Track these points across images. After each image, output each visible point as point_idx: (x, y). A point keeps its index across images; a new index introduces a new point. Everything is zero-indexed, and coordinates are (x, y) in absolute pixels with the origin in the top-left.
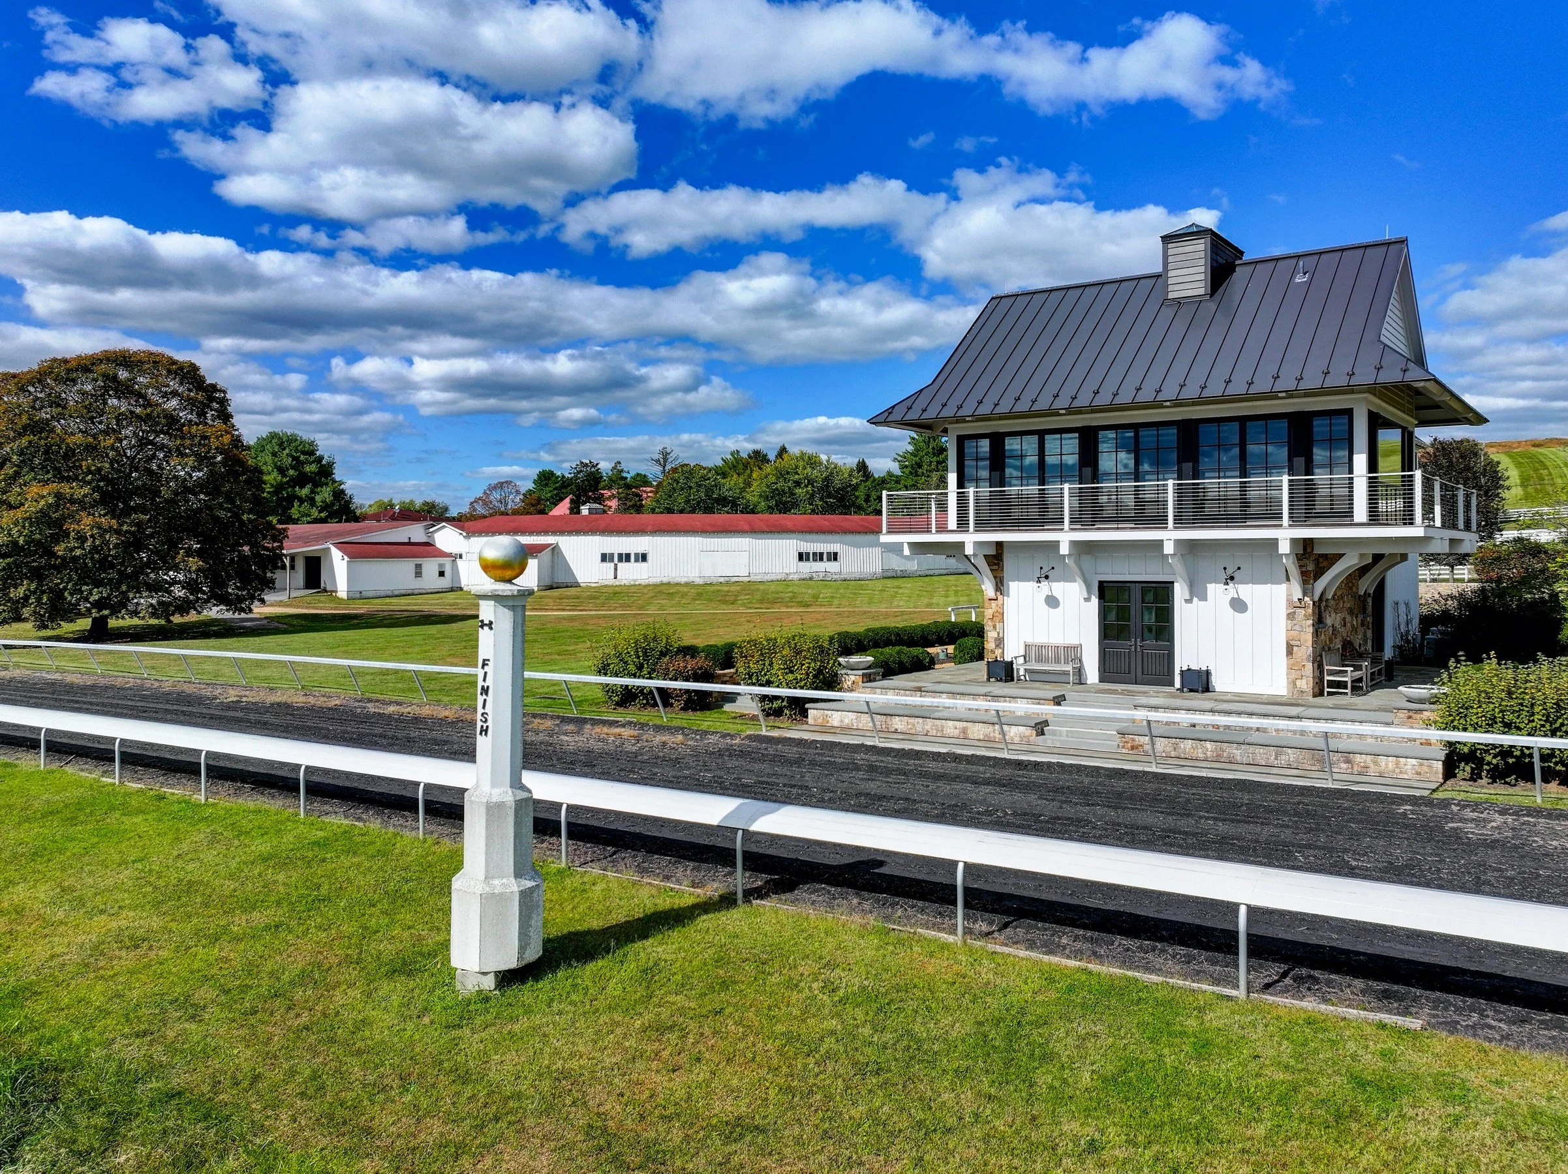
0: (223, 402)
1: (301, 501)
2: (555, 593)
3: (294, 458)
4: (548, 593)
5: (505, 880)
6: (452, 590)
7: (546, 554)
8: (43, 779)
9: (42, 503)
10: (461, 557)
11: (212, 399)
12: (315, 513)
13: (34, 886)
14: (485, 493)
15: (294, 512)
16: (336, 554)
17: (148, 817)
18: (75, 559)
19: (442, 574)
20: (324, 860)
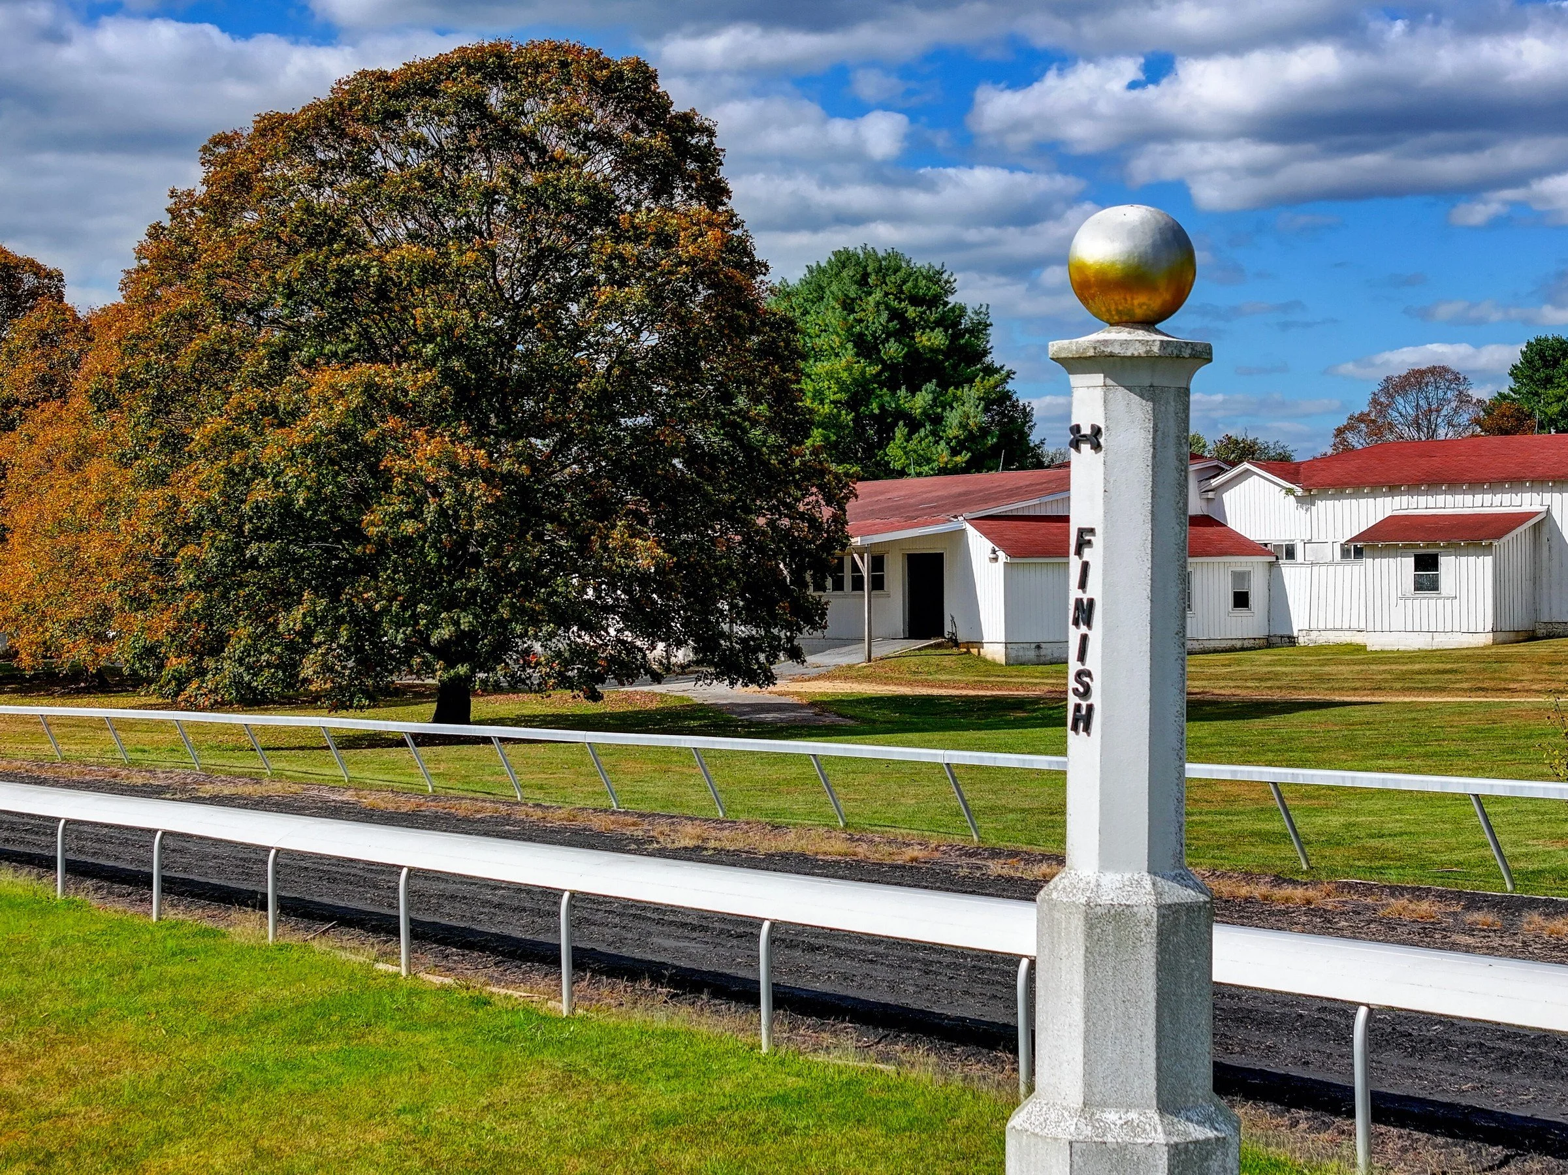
0: (708, 157)
1: (914, 426)
2: (1541, 648)
3: (895, 315)
4: (1523, 649)
5: (1133, 1115)
6: (1269, 643)
7: (1516, 541)
8: (268, 960)
9: (339, 407)
10: (1290, 553)
11: (682, 149)
12: (942, 452)
13: (209, 1145)
14: (1375, 402)
15: (894, 452)
16: (979, 545)
17: (447, 1035)
18: (405, 543)
19: (1241, 600)
20: (788, 1131)
